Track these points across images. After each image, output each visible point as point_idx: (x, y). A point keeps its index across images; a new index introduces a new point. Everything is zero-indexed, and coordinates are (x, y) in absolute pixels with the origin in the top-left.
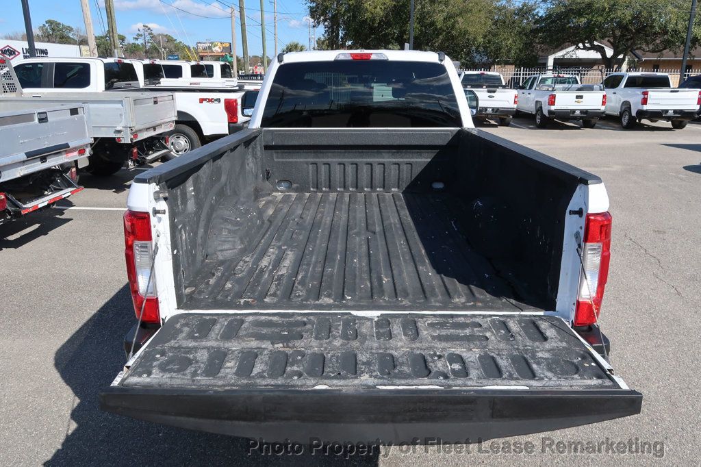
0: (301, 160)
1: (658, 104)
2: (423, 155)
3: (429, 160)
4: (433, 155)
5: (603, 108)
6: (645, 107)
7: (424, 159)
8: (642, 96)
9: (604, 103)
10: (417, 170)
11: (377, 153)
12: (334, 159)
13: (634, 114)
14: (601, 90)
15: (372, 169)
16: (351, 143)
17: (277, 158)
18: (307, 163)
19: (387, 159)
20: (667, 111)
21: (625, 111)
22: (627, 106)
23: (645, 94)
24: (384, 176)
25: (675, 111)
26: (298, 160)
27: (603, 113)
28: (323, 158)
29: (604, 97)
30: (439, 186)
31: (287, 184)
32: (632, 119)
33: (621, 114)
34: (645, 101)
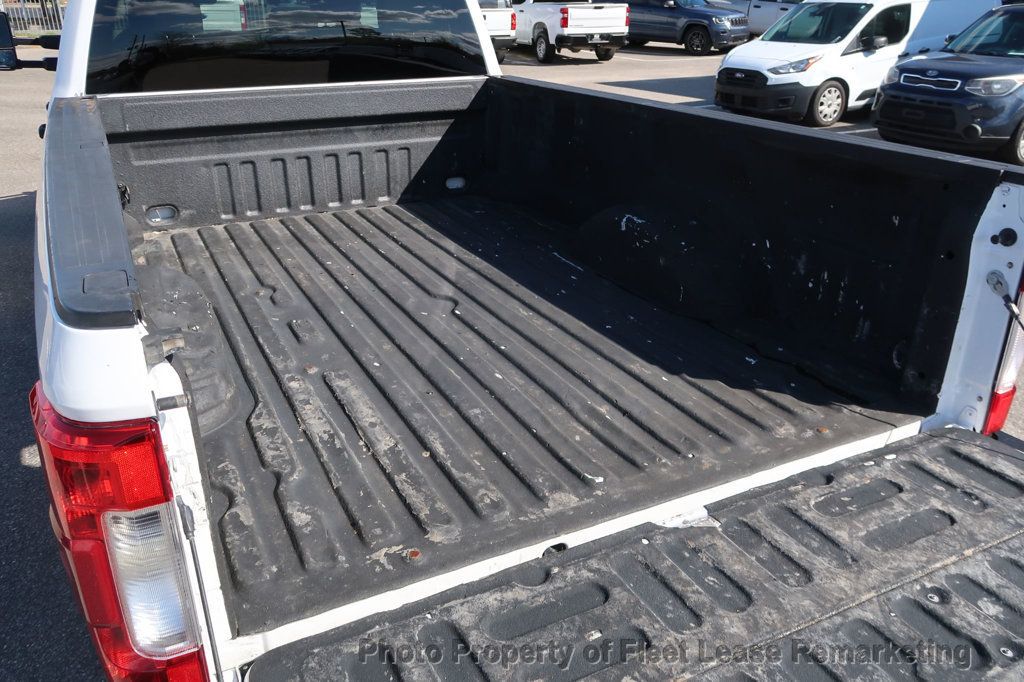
0: (193, 159)
1: (581, 26)
2: (428, 129)
3: (439, 138)
4: (444, 129)
5: (513, 34)
6: (567, 31)
7: (429, 138)
8: (561, 16)
9: (513, 26)
10: (420, 159)
11: (346, 131)
12: (262, 152)
13: (552, 41)
14: (507, 6)
15: (338, 165)
16: (294, 117)
17: (140, 158)
18: (206, 164)
19: (365, 142)
20: (592, 36)
21: (539, 37)
22: (541, 31)
23: (564, 11)
24: (362, 176)
25: (602, 36)
26: (186, 159)
27: (514, 41)
28: (239, 150)
29: (513, 16)
30: (455, 183)
31: (166, 212)
32: (550, 48)
33: (535, 42)
34: (565, 23)
